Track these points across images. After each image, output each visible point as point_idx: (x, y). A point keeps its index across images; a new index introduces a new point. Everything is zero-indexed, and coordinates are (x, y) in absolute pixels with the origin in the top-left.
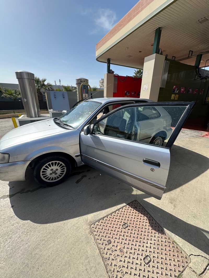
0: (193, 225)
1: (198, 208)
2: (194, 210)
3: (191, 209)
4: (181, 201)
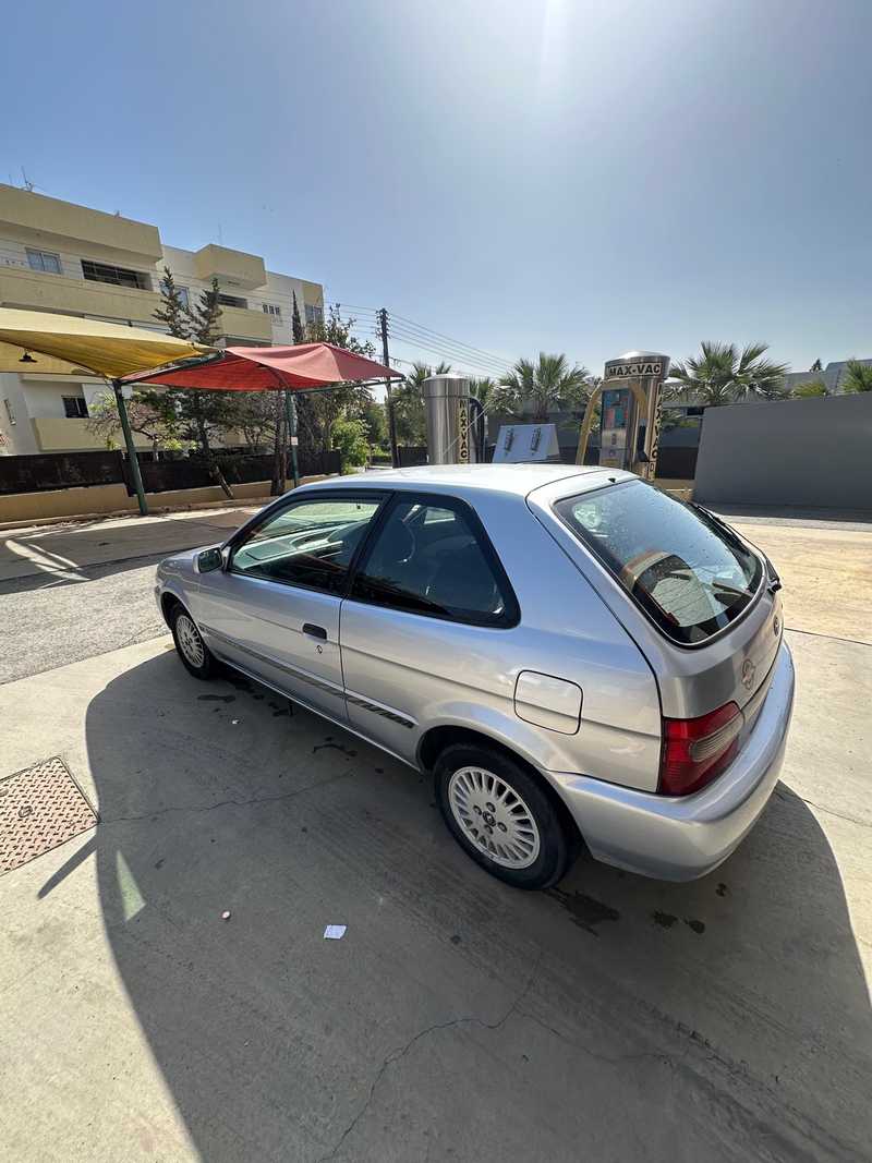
4: (32, 970)
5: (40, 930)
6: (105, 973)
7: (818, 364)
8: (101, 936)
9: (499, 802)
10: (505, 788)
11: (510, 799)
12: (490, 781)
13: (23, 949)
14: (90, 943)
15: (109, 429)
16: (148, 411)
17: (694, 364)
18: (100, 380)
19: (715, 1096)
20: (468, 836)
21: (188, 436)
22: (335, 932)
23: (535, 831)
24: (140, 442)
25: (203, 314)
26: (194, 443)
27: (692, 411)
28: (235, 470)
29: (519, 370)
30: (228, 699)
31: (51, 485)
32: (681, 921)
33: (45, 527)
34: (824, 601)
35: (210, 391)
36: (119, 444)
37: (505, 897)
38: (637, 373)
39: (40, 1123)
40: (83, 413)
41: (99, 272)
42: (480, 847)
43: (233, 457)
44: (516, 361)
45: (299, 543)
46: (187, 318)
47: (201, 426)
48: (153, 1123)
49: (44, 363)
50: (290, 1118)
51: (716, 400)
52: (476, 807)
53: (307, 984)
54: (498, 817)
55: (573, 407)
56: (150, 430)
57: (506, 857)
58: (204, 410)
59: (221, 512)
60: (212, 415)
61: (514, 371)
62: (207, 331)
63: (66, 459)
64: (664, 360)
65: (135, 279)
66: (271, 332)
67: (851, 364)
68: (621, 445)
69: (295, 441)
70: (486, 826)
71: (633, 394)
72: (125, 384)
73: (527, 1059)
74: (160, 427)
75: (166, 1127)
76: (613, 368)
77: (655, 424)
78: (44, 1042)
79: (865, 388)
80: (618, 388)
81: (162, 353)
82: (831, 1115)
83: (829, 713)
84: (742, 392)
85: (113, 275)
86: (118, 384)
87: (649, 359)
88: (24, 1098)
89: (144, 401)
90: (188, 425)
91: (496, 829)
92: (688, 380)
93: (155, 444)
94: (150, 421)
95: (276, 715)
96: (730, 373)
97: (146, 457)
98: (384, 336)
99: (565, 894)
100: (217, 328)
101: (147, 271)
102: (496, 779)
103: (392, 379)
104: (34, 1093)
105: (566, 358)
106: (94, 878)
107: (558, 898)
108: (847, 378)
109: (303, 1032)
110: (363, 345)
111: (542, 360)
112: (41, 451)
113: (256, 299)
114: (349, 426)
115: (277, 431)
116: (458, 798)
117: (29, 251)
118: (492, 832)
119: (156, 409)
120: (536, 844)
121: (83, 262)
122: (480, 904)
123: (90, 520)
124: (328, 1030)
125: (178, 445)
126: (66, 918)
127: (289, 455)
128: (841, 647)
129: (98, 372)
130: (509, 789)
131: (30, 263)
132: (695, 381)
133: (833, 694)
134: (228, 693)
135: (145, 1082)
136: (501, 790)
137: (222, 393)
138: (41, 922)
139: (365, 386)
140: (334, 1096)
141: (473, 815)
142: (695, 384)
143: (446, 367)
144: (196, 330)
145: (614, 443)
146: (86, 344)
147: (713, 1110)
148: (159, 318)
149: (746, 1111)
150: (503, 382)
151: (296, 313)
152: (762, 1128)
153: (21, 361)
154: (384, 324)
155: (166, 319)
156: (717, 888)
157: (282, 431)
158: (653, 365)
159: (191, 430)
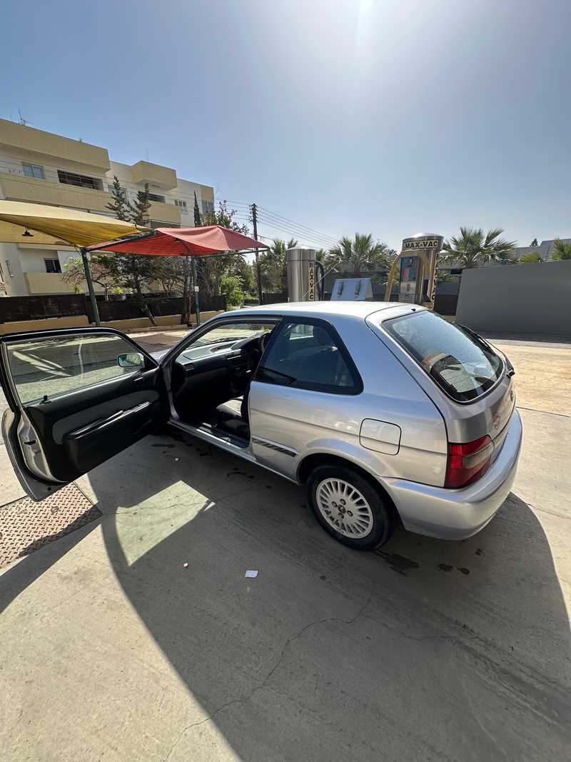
0: (8, 608)
1: (40, 634)
2: (41, 620)
3: (47, 614)
4: (75, 594)
5: (76, 573)
6: (119, 596)
7: (535, 242)
8: (113, 577)
9: (348, 499)
10: (352, 490)
11: (355, 496)
12: (343, 486)
13: (67, 583)
14: (107, 580)
15: (76, 280)
16: (102, 268)
17: (455, 241)
18: (72, 248)
19: (477, 656)
20: (328, 521)
21: (128, 285)
22: (252, 574)
23: (370, 514)
24: (98, 289)
25: (139, 206)
26: (131, 289)
27: (454, 272)
28: (158, 307)
29: (343, 245)
30: (171, 446)
31: (39, 316)
32: (455, 568)
33: (37, 343)
34: (539, 391)
35: (142, 256)
36: (83, 289)
37: (351, 555)
38: (423, 246)
39: (94, 671)
40: (58, 270)
41: (69, 178)
42: (335, 527)
43: (156, 299)
44: (340, 238)
45: (214, 350)
46: (128, 209)
47: (136, 279)
48: (159, 670)
49: (38, 237)
50: (237, 668)
51: (470, 265)
52: (333, 502)
53: (238, 601)
54: (347, 507)
55: (377, 269)
56: (102, 281)
57: (351, 532)
58: (140, 268)
59: (149, 334)
60: (143, 272)
61: (339, 245)
62: (141, 217)
63: (49, 299)
64: (440, 238)
65: (92, 183)
66: (180, 218)
67: (557, 242)
68: (412, 292)
69: (197, 289)
70: (339, 514)
71: (420, 259)
72: (88, 251)
73: (370, 639)
74: (109, 279)
75: (166, 672)
76: (408, 243)
77: (434, 278)
78: (89, 630)
79: (565, 257)
80: (412, 256)
81: (115, 231)
82: (543, 665)
83: (542, 455)
84: (486, 260)
85: (78, 180)
86: (84, 251)
87: (430, 238)
88: (82, 658)
89: (100, 262)
90: (127, 278)
91: (346, 515)
92: (451, 252)
93: (106, 290)
94: (103, 275)
95: (201, 455)
96: (479, 247)
97: (100, 298)
98: (255, 221)
99: (386, 554)
100: (147, 215)
101: (100, 178)
102: (347, 484)
103: (260, 249)
104: (88, 656)
105: (372, 237)
106: (103, 545)
107: (382, 556)
108: (554, 251)
109: (239, 625)
110: (241, 227)
111: (357, 238)
112: (29, 294)
113: (171, 196)
114: (231, 279)
115: (185, 282)
116: (322, 498)
117: (24, 164)
118: (343, 517)
119: (107, 267)
120: (371, 523)
121: (59, 171)
122: (336, 560)
123: (65, 339)
124: (253, 624)
125: (120, 291)
126: (90, 567)
127: (193, 298)
128: (550, 418)
129: (72, 243)
130: (355, 490)
131: (25, 172)
132: (456, 252)
133: (544, 444)
134: (170, 443)
135: (151, 650)
136: (349, 491)
137: (149, 257)
138: (76, 569)
139: (241, 254)
140: (261, 657)
141: (331, 508)
142: (456, 254)
143: (294, 242)
144: (133, 216)
145: (408, 290)
146: (68, 225)
147: (476, 663)
148: (110, 208)
149: (495, 663)
150: (332, 252)
151: (196, 206)
152: (504, 672)
153: (23, 235)
154: (254, 214)
155: (115, 209)
156: (476, 551)
157: (189, 282)
158: (433, 241)
159: (129, 281)
